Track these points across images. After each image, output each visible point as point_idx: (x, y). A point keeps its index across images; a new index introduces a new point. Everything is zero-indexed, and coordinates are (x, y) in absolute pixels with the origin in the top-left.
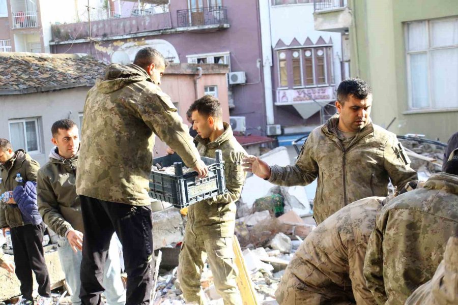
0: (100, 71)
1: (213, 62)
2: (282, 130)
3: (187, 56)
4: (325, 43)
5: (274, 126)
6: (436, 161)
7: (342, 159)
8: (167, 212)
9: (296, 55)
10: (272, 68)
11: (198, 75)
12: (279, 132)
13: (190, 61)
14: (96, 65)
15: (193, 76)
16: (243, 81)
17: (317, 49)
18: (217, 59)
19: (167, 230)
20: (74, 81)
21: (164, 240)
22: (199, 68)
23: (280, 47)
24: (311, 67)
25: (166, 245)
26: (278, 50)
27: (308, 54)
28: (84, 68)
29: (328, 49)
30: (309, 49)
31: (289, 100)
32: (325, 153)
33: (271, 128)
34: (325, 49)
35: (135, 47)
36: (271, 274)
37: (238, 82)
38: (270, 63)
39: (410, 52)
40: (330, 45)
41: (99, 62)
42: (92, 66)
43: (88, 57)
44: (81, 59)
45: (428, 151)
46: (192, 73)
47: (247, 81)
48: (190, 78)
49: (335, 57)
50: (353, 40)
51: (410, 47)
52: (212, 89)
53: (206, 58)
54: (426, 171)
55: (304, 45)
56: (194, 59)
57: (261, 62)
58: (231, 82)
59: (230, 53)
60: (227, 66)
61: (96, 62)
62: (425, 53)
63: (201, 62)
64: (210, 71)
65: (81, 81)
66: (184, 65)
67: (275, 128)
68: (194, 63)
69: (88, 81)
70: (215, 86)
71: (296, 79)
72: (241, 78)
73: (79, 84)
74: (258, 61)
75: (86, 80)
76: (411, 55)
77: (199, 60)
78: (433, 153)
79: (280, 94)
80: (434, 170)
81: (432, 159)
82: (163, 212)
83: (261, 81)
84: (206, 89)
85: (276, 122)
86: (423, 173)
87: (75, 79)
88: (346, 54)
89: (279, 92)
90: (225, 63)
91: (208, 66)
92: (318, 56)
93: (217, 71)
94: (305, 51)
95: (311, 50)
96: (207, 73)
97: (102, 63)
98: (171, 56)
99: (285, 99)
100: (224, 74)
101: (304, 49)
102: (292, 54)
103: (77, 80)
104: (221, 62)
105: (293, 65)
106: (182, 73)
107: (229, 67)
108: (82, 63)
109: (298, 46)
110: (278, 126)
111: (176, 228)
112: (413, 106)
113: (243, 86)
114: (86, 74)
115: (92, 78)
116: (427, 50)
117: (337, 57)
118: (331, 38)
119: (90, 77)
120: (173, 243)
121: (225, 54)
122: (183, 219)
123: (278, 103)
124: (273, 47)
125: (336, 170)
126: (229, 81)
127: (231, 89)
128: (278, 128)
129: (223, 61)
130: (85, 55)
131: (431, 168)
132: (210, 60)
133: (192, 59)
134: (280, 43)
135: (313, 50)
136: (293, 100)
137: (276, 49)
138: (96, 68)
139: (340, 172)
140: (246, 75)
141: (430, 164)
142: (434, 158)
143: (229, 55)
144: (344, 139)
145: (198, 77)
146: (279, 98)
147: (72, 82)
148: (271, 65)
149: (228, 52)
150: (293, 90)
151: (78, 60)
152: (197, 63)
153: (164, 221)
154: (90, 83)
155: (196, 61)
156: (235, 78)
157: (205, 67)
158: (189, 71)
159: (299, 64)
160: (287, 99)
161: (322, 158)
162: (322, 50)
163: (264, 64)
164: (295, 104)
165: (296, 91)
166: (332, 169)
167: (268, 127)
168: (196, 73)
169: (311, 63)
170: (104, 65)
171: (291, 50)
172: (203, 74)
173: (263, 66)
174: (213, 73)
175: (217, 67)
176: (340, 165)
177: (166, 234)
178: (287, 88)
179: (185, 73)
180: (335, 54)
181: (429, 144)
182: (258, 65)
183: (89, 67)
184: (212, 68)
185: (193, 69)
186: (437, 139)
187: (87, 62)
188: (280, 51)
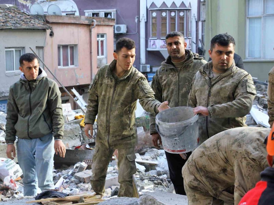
0: (22, 18)
1: (104, 16)
2: (151, 68)
3: (85, 11)
4: (186, 7)
5: (145, 65)
6: (265, 97)
7: (208, 92)
8: (70, 124)
9: (164, 14)
10: (146, 23)
11: (93, 25)
12: (148, 70)
13: (87, 14)
14: (19, 13)
15: (89, 26)
16: (125, 32)
17: (179, 11)
18: (106, 15)
19: (69, 136)
20: (3, 24)
21: (68, 144)
22: (94, 20)
23: (153, 8)
24: (175, 24)
25: (69, 148)
26: (151, 10)
27: (173, 14)
28: (10, 15)
29: (188, 11)
30: (174, 11)
31: (158, 47)
32: (199, 87)
33: (143, 67)
34: (185, 11)
35: (47, 2)
36: (144, 173)
37: (121, 32)
38: (145, 19)
39: (250, 16)
40: (190, 8)
41: (21, 11)
42: (16, 14)
43: (13, 7)
44: (8, 9)
45: (260, 89)
46: (89, 24)
47: (127, 32)
48: (87, 27)
49: (192, 18)
50: (208, 6)
51: (250, 13)
52: (102, 36)
53: (99, 13)
54: (257, 104)
55: (170, 7)
56: (90, 13)
57: (139, 18)
58: (116, 32)
59: (116, 11)
60: (114, 20)
61: (19, 12)
62: (260, 18)
63: (95, 15)
64: (102, 23)
65: (8, 24)
66: (83, 17)
67: (146, 67)
68: (90, 16)
69: (13, 25)
70: (105, 34)
71: (163, 32)
72: (123, 29)
73: (6, 27)
74: (136, 17)
75: (11, 24)
76: (250, 18)
77: (93, 14)
78: (262, 91)
79: (151, 43)
80: (263, 103)
81: (262, 96)
82: (67, 124)
83: (138, 32)
84: (98, 36)
85: (147, 63)
86: (255, 105)
87: (3, 23)
88: (202, 16)
89: (150, 41)
90: (113, 18)
91: (100, 19)
92: (180, 16)
93: (107, 23)
94: (171, 12)
95: (175, 12)
96: (99, 24)
97: (23, 13)
98: (74, 10)
99: (154, 46)
100: (112, 26)
101: (171, 11)
102: (161, 13)
103: (5, 24)
104: (109, 16)
105: (162, 22)
106: (81, 23)
107: (116, 21)
108: (9, 11)
109: (166, 8)
110: (148, 66)
111: (76, 136)
112: (249, 57)
113: (125, 35)
114: (12, 20)
115: (16, 23)
116: (262, 16)
117: (194, 17)
118: (190, 3)
119: (15, 22)
120: (74, 146)
121: (113, 11)
122: (81, 129)
123: (149, 49)
124: (148, 8)
125: (204, 99)
126: (114, 31)
127: (115, 37)
128: (148, 67)
129: (111, 16)
130: (11, 5)
131: (261, 102)
132: (102, 15)
133: (88, 13)
134: (153, 5)
135: (176, 11)
136: (160, 47)
137: (149, 9)
138: (19, 16)
139: (206, 101)
140: (127, 28)
141: (260, 99)
142: (263, 95)
143: (115, 12)
144: (213, 78)
145: (93, 27)
146: (150, 45)
147: (1, 25)
148: (146, 21)
149: (115, 10)
150: (160, 40)
151: (6, 9)
152: (92, 16)
153: (68, 130)
154: (14, 27)
155: (92, 14)
156: (119, 29)
157: (98, 20)
158: (87, 22)
159: (166, 21)
160: (156, 47)
161: (197, 91)
162: (184, 12)
163: (140, 20)
164: (161, 50)
165: (163, 40)
166: (201, 99)
167: (141, 66)
168: (92, 24)
169: (175, 21)
170: (25, 14)
171: (161, 11)
172: (96, 25)
173: (140, 22)
174: (104, 24)
175: (107, 20)
176: (206, 97)
177: (69, 140)
178: (156, 38)
179: (83, 23)
180: (192, 15)
181: (260, 85)
182: (136, 20)
183: (14, 15)
184: (104, 21)
185: (89, 21)
186: (266, 81)
187: (13, 11)
188: (153, 11)
